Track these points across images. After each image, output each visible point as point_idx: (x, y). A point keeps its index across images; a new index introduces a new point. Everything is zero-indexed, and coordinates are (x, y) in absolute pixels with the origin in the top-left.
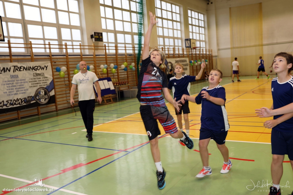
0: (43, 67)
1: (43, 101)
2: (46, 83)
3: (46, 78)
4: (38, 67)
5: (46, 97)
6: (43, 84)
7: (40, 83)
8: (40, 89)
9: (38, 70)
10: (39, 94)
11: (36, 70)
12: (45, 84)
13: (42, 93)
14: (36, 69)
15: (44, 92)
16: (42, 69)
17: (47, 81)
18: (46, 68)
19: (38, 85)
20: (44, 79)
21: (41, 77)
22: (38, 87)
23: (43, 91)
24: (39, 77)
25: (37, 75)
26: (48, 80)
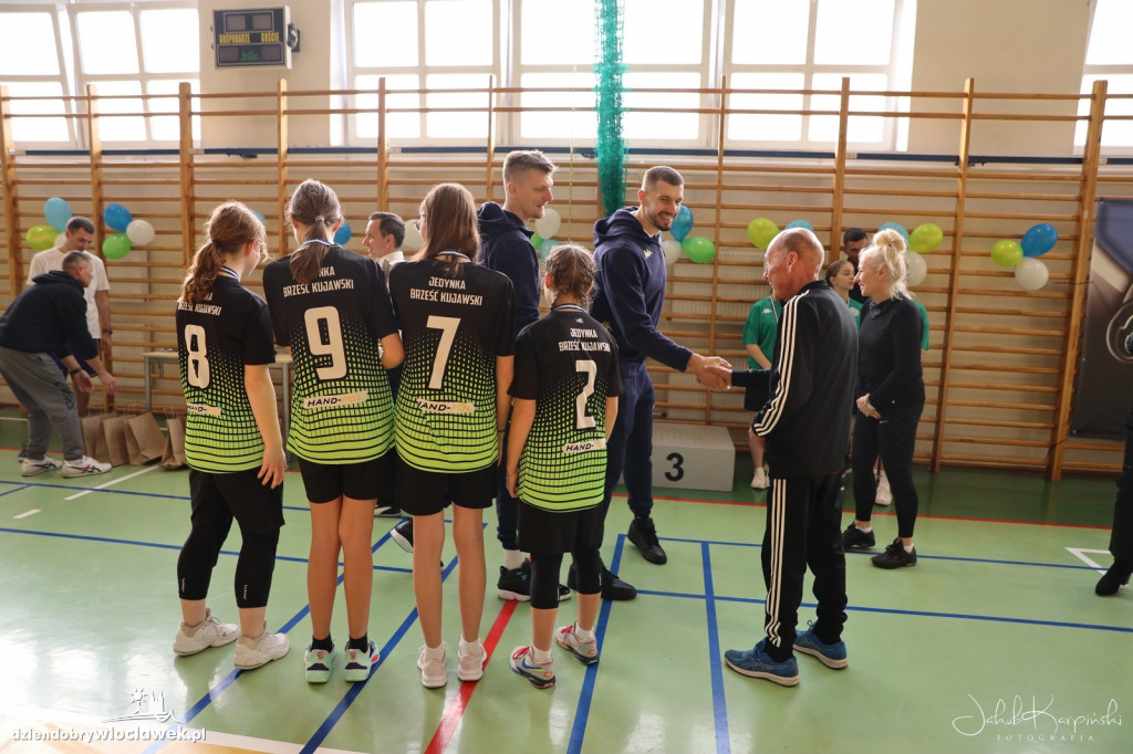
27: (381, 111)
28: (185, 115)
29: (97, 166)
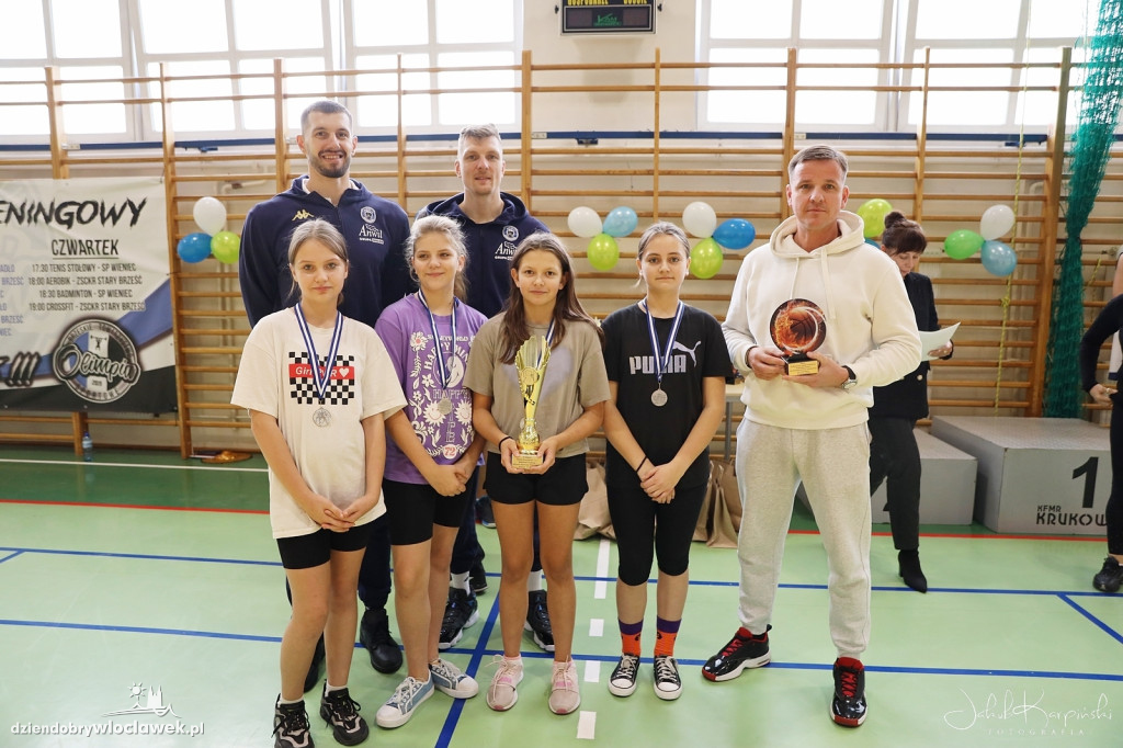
0: (117, 211)
1: (103, 388)
2: (121, 293)
3: (127, 267)
4: (82, 206)
5: (121, 369)
6: (106, 299)
7: (89, 293)
8: (81, 327)
9: (81, 221)
10: (76, 350)
11: (69, 223)
12: (120, 300)
13: (98, 344)
14: (71, 214)
15: (104, 344)
16: (103, 220)
17: (134, 288)
18: (136, 212)
19: (77, 301)
20: (110, 273)
21: (98, 263)
22: (77, 313)
23: (106, 335)
24: (81, 259)
25: (72, 250)
26: (138, 280)
27: (791, 88)
28: (527, 91)
29: (405, 154)
